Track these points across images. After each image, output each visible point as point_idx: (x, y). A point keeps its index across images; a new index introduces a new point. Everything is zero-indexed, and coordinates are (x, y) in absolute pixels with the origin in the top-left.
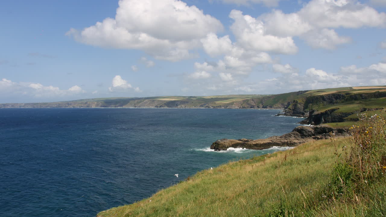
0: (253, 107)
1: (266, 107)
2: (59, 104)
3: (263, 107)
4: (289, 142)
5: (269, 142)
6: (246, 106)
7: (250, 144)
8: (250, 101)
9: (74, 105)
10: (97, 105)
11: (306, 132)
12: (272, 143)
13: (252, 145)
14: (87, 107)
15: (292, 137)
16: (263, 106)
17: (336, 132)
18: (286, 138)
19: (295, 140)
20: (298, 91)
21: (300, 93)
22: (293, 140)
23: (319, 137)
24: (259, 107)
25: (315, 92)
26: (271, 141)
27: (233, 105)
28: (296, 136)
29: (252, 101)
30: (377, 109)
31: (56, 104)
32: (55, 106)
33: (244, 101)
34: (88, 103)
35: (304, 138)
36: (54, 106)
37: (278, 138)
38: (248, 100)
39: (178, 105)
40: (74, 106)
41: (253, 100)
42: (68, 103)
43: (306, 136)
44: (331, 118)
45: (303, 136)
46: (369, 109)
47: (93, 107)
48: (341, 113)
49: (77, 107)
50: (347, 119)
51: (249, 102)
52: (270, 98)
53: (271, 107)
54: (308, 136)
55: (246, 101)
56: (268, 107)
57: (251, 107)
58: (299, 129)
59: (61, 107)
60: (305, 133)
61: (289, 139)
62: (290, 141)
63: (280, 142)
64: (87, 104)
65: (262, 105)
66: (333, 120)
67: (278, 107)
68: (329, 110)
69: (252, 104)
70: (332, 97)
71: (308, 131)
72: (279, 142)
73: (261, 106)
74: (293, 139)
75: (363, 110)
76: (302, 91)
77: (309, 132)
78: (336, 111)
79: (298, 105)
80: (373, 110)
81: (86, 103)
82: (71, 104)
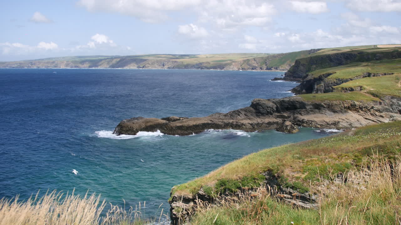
0: (255, 69)
1: (270, 69)
2: (20, 64)
3: (267, 69)
4: (235, 123)
5: (206, 122)
6: (246, 68)
7: (171, 127)
8: (252, 61)
9: (39, 64)
10: (67, 65)
11: (263, 108)
12: (210, 124)
13: (174, 128)
14: (55, 67)
15: (241, 115)
16: (267, 67)
17: (311, 108)
18: (232, 117)
19: (244, 119)
20: (310, 49)
21: (313, 51)
22: (242, 120)
23: (286, 115)
24: (262, 68)
25: (329, 51)
26: (211, 121)
27: (231, 65)
28: (249, 114)
29: (253, 61)
30: (385, 74)
31: (17, 64)
32: (16, 66)
33: (244, 61)
34: (56, 62)
35: (261, 117)
36: (13, 66)
37: (221, 117)
38: (248, 60)
39: (164, 65)
40: (39, 66)
41: (255, 60)
42: (32, 62)
43: (263, 114)
44: (323, 86)
45: (259, 114)
46: (374, 74)
47: (62, 67)
48: (337, 80)
49: (43, 67)
50: (337, 88)
51: (250, 62)
52: (275, 57)
53: (276, 69)
54: (267, 114)
55: (247, 61)
56: (273, 68)
57: (253, 69)
58: (255, 103)
59: (23, 67)
60: (261, 110)
61: (237, 119)
62: (237, 122)
63: (222, 122)
64: (54, 64)
65: (266, 65)
66: (327, 88)
67: (284, 69)
68: (323, 75)
69: (254, 65)
70: (341, 57)
71: (267, 106)
72: (220, 123)
73: (265, 67)
74: (243, 117)
75: (366, 75)
76: (314, 50)
77: (267, 108)
78: (331, 76)
79: (300, 66)
80: (379, 76)
81: (53, 62)
82: (34, 64)
